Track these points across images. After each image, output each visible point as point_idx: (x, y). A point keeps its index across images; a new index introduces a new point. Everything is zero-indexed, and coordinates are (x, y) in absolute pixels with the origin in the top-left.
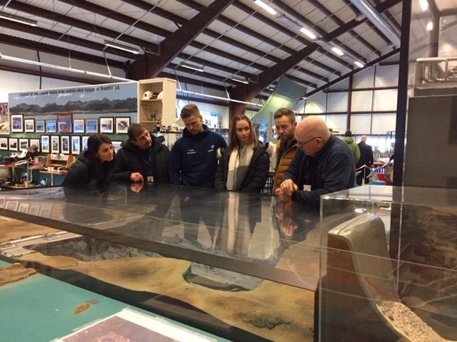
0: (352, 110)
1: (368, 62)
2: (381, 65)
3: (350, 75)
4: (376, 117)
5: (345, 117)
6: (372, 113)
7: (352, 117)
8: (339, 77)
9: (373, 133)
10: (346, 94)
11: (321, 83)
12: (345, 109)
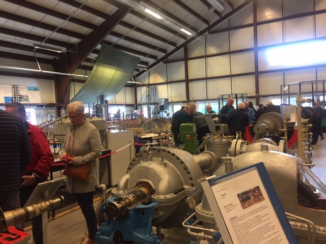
0: (190, 78)
1: (199, 32)
2: (210, 33)
3: (185, 45)
4: (210, 83)
5: (184, 85)
6: (206, 79)
7: (190, 85)
8: (175, 48)
9: (209, 98)
10: (183, 63)
11: (161, 55)
12: (183, 77)
